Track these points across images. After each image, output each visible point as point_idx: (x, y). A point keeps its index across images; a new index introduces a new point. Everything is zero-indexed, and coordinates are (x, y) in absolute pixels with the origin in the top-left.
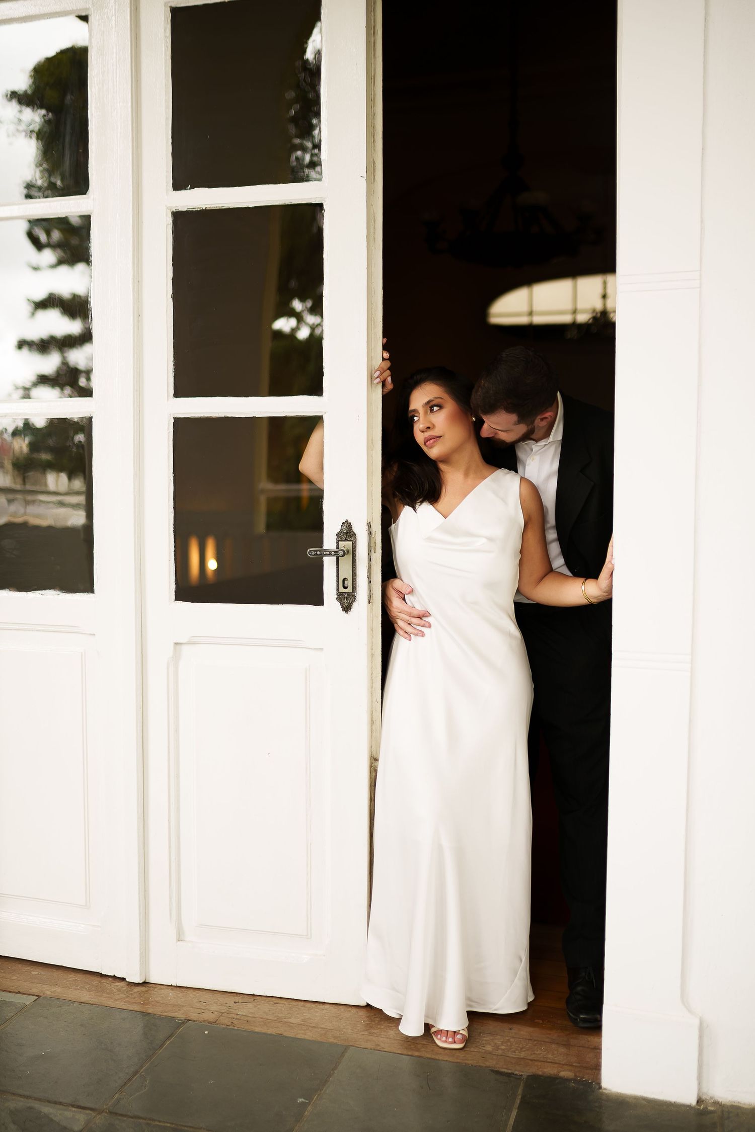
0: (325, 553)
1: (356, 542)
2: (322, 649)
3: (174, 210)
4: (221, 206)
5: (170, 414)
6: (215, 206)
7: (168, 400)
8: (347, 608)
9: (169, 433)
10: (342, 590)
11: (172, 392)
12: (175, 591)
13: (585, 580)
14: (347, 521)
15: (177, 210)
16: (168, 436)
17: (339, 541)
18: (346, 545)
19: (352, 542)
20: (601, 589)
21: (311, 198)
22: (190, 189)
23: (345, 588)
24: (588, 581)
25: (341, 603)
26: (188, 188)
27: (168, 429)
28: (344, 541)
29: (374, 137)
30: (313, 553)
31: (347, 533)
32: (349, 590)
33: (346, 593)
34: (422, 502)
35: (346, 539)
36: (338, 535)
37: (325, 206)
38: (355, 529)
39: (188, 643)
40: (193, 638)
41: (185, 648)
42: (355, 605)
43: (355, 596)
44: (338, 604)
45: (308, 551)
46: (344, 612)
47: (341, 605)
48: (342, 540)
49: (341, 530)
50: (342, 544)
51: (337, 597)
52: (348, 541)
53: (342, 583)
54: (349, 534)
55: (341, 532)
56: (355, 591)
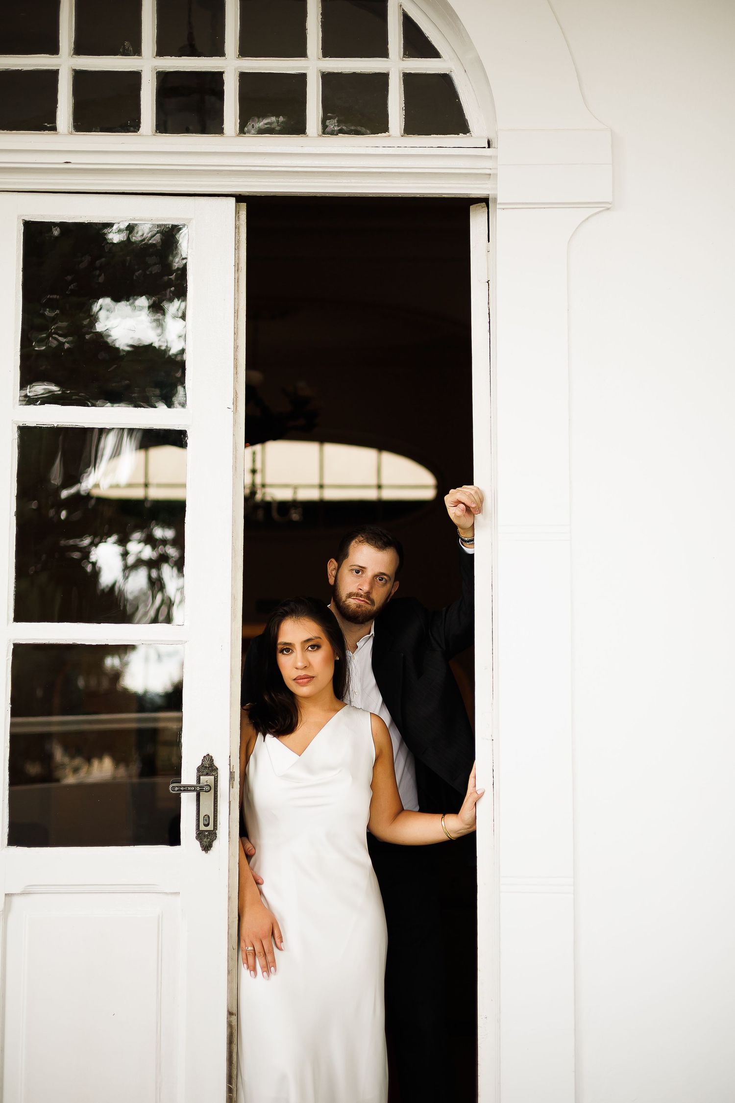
0: (189, 789)
1: (217, 777)
2: (178, 893)
3: (21, 425)
4: (75, 424)
5: (9, 640)
6: (68, 424)
7: (7, 625)
8: (207, 848)
9: (8, 660)
10: (202, 828)
11: (12, 615)
12: (9, 835)
13: (443, 816)
14: (208, 755)
15: (24, 425)
16: (7, 663)
17: (200, 776)
18: (206, 779)
19: (214, 777)
20: (463, 821)
21: (174, 425)
22: (40, 404)
23: (206, 825)
24: (448, 816)
25: (201, 842)
26: (38, 403)
27: (7, 656)
28: (205, 775)
29: (236, 369)
30: (177, 789)
31: (208, 767)
32: (211, 827)
33: (206, 831)
35: (207, 774)
36: (199, 770)
37: (189, 434)
38: (217, 763)
39: (22, 894)
40: (28, 888)
41: (16, 901)
42: (215, 844)
43: (216, 834)
44: (198, 843)
45: (171, 786)
46: (204, 852)
47: (201, 845)
48: (202, 775)
49: (202, 764)
50: (203, 779)
51: (195, 835)
52: (209, 775)
53: (203, 821)
54: (210, 769)
55: (203, 766)
56: (216, 829)
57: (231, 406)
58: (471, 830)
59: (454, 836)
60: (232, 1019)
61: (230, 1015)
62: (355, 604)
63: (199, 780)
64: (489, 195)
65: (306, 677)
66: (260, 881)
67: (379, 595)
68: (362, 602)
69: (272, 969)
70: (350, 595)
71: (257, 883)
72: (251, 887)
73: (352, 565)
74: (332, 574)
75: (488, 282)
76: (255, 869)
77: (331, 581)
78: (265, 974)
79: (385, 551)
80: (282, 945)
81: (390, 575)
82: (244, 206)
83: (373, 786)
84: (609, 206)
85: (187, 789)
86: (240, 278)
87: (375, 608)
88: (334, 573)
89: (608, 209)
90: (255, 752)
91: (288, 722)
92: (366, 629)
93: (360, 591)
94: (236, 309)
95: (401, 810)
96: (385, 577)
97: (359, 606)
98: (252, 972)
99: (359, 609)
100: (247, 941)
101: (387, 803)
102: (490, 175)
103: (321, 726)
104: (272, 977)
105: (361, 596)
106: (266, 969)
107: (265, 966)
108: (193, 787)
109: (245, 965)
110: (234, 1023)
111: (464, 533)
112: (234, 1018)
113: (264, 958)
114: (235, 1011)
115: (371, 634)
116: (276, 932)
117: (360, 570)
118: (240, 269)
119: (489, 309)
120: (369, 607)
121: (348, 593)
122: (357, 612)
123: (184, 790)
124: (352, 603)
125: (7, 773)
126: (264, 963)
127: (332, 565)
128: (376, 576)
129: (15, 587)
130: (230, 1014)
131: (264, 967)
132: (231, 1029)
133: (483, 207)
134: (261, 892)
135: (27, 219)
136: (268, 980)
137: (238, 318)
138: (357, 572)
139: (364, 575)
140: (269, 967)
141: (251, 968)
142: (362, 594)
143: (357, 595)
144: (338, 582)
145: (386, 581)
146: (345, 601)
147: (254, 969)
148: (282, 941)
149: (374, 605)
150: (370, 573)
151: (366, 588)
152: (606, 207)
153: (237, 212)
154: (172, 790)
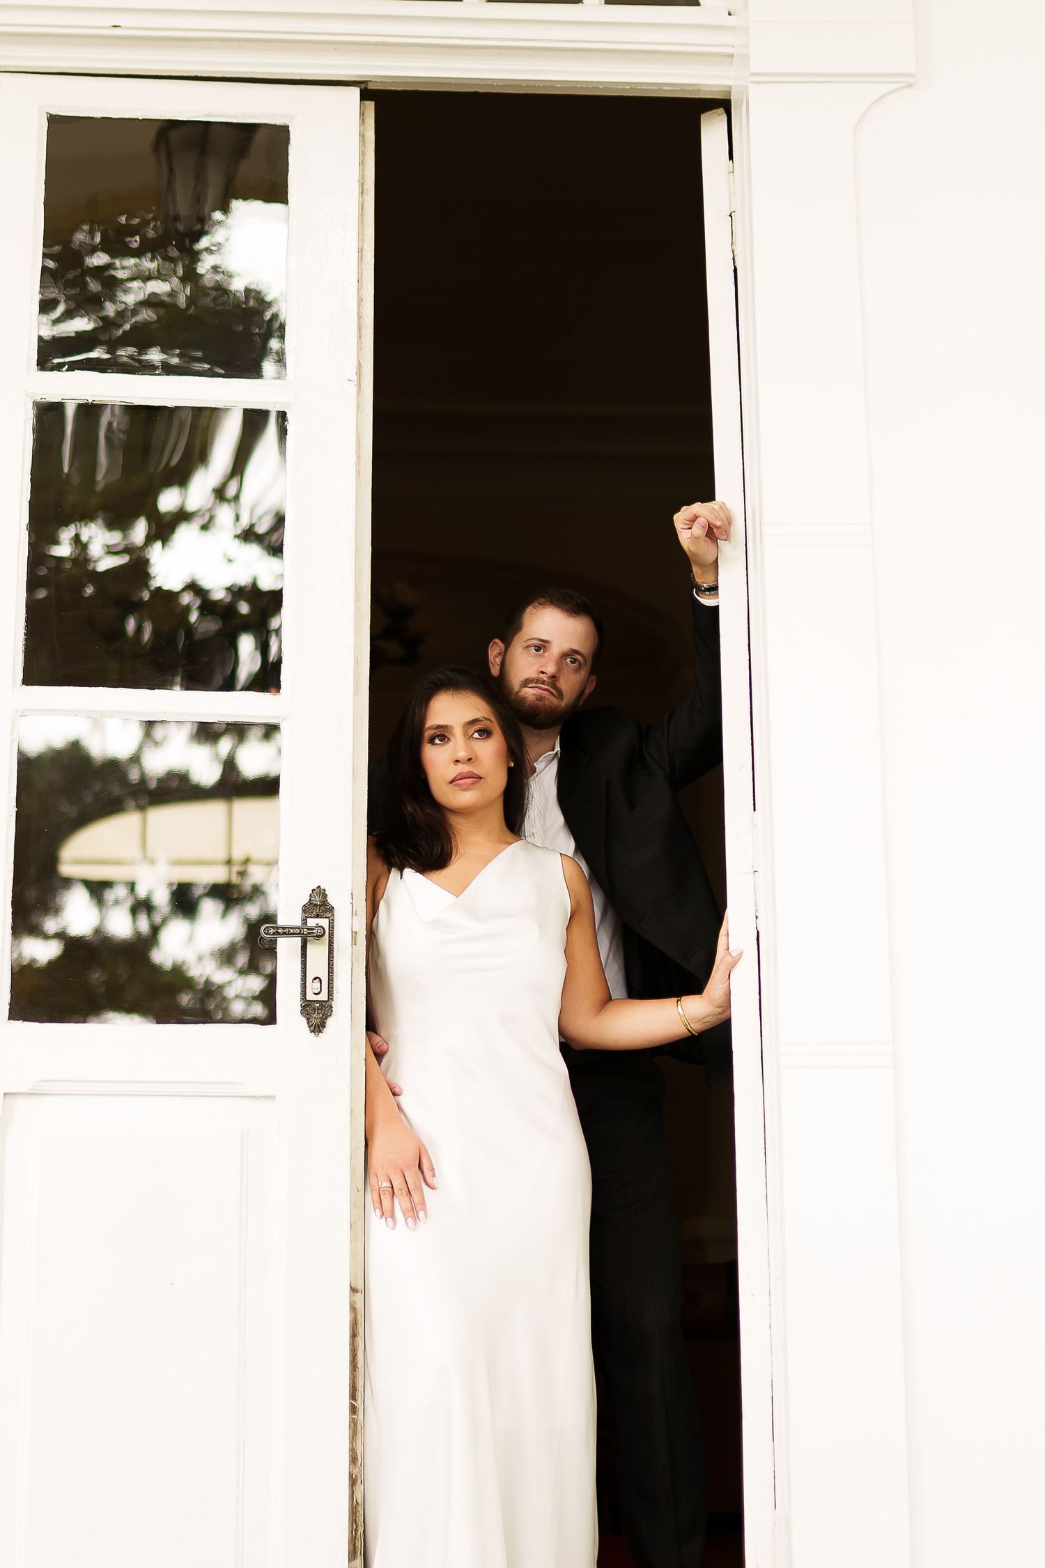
0: (292, 931)
1: (333, 920)
2: (273, 1097)
3: (38, 400)
4: (119, 400)
5: (16, 711)
6: (109, 399)
7: (13, 687)
8: (317, 1028)
9: (12, 740)
10: (310, 997)
11: (20, 675)
12: (10, 1004)
13: (679, 998)
14: (319, 886)
15: (42, 400)
16: (12, 745)
17: (307, 917)
18: (318, 923)
19: (330, 920)
21: (268, 402)
22: (67, 370)
23: (316, 994)
24: (685, 998)
25: (308, 1019)
26: (65, 369)
27: (12, 733)
28: (314, 916)
30: (272, 931)
31: (319, 905)
32: (323, 996)
33: (317, 1002)
35: (318, 915)
36: (305, 908)
37: (292, 416)
38: (332, 900)
39: (27, 1094)
40: (39, 1084)
41: (20, 1104)
42: (330, 1022)
43: (331, 1007)
44: (304, 1020)
45: (263, 928)
46: (313, 1034)
47: (308, 1023)
48: (310, 917)
49: (310, 900)
50: (312, 922)
51: (300, 1008)
52: (321, 918)
53: (312, 987)
54: (322, 908)
55: (311, 904)
56: (332, 999)
57: (354, 378)
58: (723, 1016)
59: (697, 1027)
60: (355, 1298)
61: (353, 1292)
62: (534, 694)
63: (305, 922)
64: (730, 87)
65: (470, 776)
66: (397, 1090)
67: (571, 683)
68: (545, 692)
69: (421, 1214)
70: (526, 683)
71: (395, 1094)
72: (383, 1100)
73: (529, 639)
74: (495, 661)
75: (730, 216)
76: (389, 1076)
77: (495, 671)
78: (410, 1221)
79: (578, 619)
80: (435, 1182)
81: (585, 655)
82: (371, 105)
83: (568, 952)
84: (910, 80)
85: (287, 932)
86: (366, 204)
87: (563, 704)
88: (498, 660)
89: (910, 86)
90: (387, 897)
91: (437, 850)
92: (548, 744)
93: (542, 675)
94: (360, 247)
95: (608, 999)
96: (579, 657)
97: (540, 698)
98: (389, 1220)
99: (541, 703)
100: (381, 1174)
101: (587, 987)
102: (732, 56)
103: (487, 861)
104: (421, 1226)
105: (543, 682)
106: (411, 1214)
107: (410, 1208)
108: (298, 928)
109: (378, 1212)
110: (360, 1305)
111: (703, 573)
112: (359, 1297)
113: (407, 1198)
114: (360, 1287)
115: (556, 751)
116: (424, 1161)
117: (542, 646)
118: (365, 191)
119: (733, 252)
120: (555, 701)
121: (523, 679)
122: (538, 707)
123: (284, 933)
124: (530, 693)
125: (9, 910)
126: (409, 1205)
127: (494, 651)
128: (565, 655)
129: (25, 634)
130: (354, 1290)
131: (409, 1211)
132: (355, 1315)
133: (719, 115)
134: (399, 1108)
135: (54, 113)
136: (414, 1230)
137: (362, 259)
138: (538, 649)
139: (546, 654)
140: (415, 1211)
141: (387, 1213)
142: (545, 679)
143: (537, 681)
144: (507, 667)
145: (580, 664)
146: (518, 692)
147: (393, 1216)
148: (434, 1176)
149: (563, 699)
150: (556, 650)
151: (551, 669)
152: (907, 82)
153: (362, 114)
154: (265, 933)
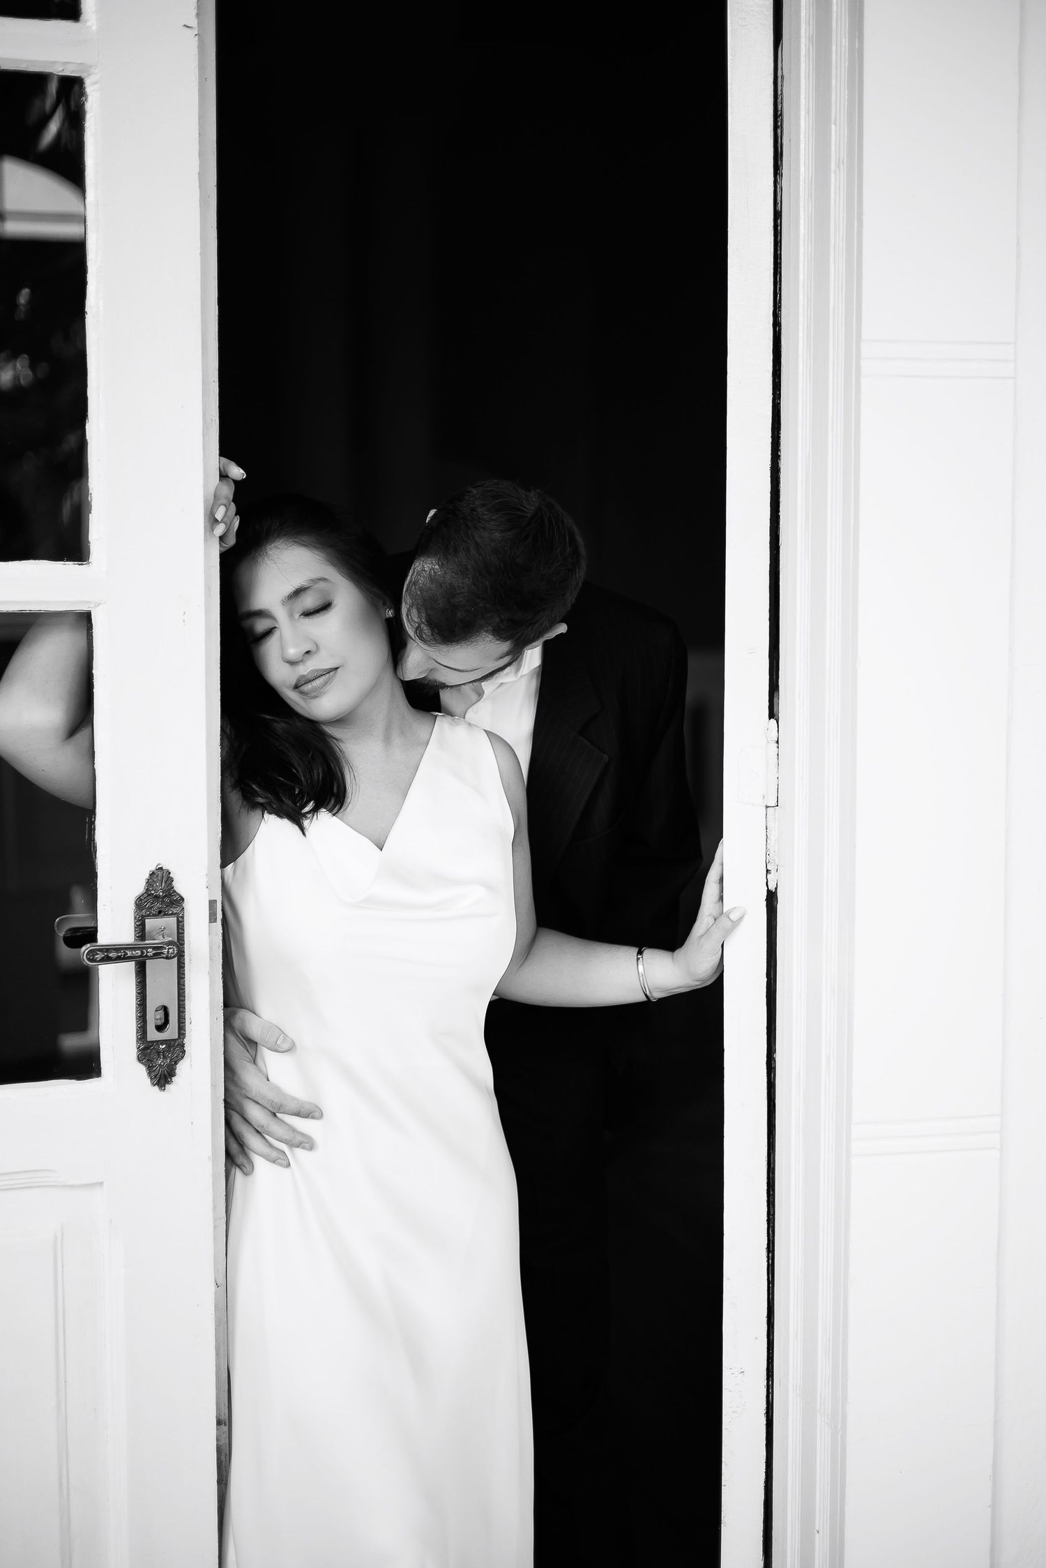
0: (129, 953)
1: (183, 917)
2: (101, 1184)
8: (163, 1078)
10: (153, 1035)
13: (640, 953)
14: (160, 868)
17: (142, 920)
18: (158, 927)
19: (178, 919)
23: (160, 1028)
24: (648, 953)
25: (148, 1068)
28: (155, 916)
31: (160, 896)
32: (171, 1032)
33: (162, 1042)
34: (315, 810)
35: (160, 912)
36: (140, 903)
37: (88, 87)
38: (180, 887)
42: (182, 1068)
43: (183, 1046)
44: (142, 1070)
46: (156, 1087)
47: (149, 1074)
48: (149, 915)
49: (147, 890)
50: (151, 926)
51: (136, 1053)
52: (165, 915)
53: (153, 1018)
54: (167, 900)
55: (149, 895)
56: (184, 1035)
59: (657, 995)
63: (140, 932)
95: (535, 934)
123: (109, 959)
154: (89, 959)
